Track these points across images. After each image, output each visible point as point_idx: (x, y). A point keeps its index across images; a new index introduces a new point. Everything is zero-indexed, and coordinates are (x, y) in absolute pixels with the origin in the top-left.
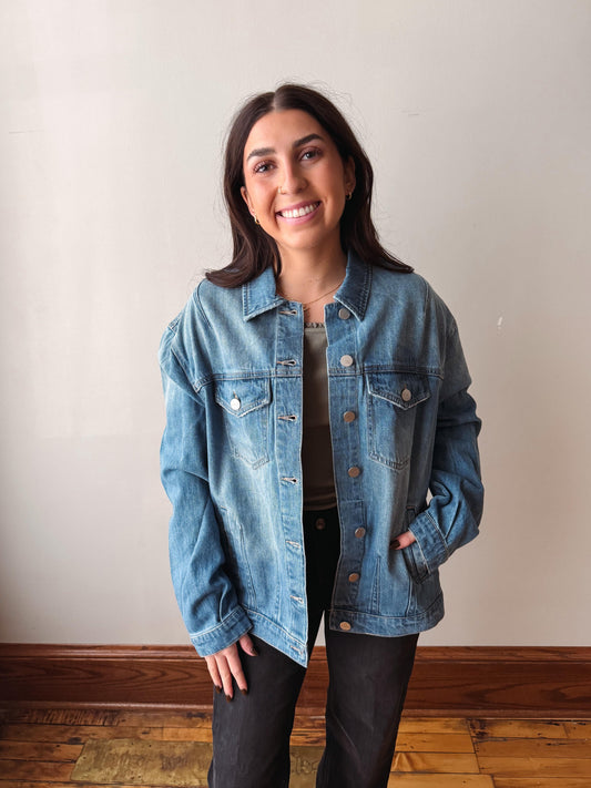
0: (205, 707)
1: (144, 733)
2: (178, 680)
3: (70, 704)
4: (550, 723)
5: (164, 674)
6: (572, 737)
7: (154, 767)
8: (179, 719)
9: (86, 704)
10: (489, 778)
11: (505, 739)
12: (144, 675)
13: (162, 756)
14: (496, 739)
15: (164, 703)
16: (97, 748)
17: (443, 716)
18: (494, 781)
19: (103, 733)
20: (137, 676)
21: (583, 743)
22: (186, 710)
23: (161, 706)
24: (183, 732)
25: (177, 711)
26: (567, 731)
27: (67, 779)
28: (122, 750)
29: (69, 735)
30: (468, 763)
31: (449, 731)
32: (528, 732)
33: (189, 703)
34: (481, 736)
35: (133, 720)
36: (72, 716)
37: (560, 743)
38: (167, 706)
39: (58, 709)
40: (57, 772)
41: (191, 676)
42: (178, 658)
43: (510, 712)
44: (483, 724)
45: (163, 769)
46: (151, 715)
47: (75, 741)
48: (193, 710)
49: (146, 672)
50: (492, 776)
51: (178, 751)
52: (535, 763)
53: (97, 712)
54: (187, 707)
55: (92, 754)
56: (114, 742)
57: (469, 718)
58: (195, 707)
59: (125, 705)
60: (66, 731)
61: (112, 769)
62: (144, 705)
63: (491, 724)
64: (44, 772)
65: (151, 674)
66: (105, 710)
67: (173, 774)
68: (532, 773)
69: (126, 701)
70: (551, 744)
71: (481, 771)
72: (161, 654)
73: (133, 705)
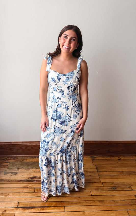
0: (35, 155)
1: (23, 160)
2: (30, 149)
3: (5, 156)
4: (108, 157)
5: (27, 148)
6: (112, 159)
7: (25, 166)
8: (30, 158)
9: (9, 156)
10: (95, 166)
11: (98, 160)
12: (22, 148)
13: (27, 164)
14: (97, 160)
15: (26, 155)
16: (12, 163)
17: (86, 156)
18: (96, 166)
19: (13, 161)
20: (20, 149)
21: (114, 160)
22: (31, 156)
23: (26, 156)
24: (31, 160)
25: (29, 156)
26: (111, 158)
27: (7, 168)
28: (18, 163)
29: (6, 161)
30: (91, 163)
31: (87, 158)
32: (103, 158)
33: (32, 155)
34: (94, 159)
35: (20, 158)
36: (5, 158)
37: (109, 160)
38: (27, 155)
39: (2, 157)
40: (4, 167)
41: (33, 148)
42: (30, 144)
43: (100, 155)
44: (94, 157)
45: (27, 166)
46: (24, 157)
47: (8, 162)
48: (33, 156)
49: (23, 147)
50: (96, 165)
51: (30, 163)
52: (104, 163)
53: (11, 157)
54: (31, 155)
55: (12, 164)
56: (16, 162)
57: (91, 156)
58: (33, 155)
59: (17, 156)
60: (5, 161)
61: (16, 166)
62: (22, 156)
63: (96, 157)
64: (1, 167)
65: (24, 148)
66: (13, 157)
67: (30, 167)
68: (104, 165)
69: (18, 155)
70: (107, 160)
71: (93, 165)
72: (26, 143)
73: (19, 156)
